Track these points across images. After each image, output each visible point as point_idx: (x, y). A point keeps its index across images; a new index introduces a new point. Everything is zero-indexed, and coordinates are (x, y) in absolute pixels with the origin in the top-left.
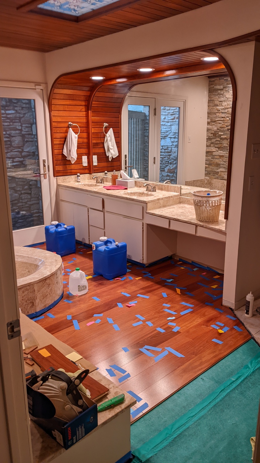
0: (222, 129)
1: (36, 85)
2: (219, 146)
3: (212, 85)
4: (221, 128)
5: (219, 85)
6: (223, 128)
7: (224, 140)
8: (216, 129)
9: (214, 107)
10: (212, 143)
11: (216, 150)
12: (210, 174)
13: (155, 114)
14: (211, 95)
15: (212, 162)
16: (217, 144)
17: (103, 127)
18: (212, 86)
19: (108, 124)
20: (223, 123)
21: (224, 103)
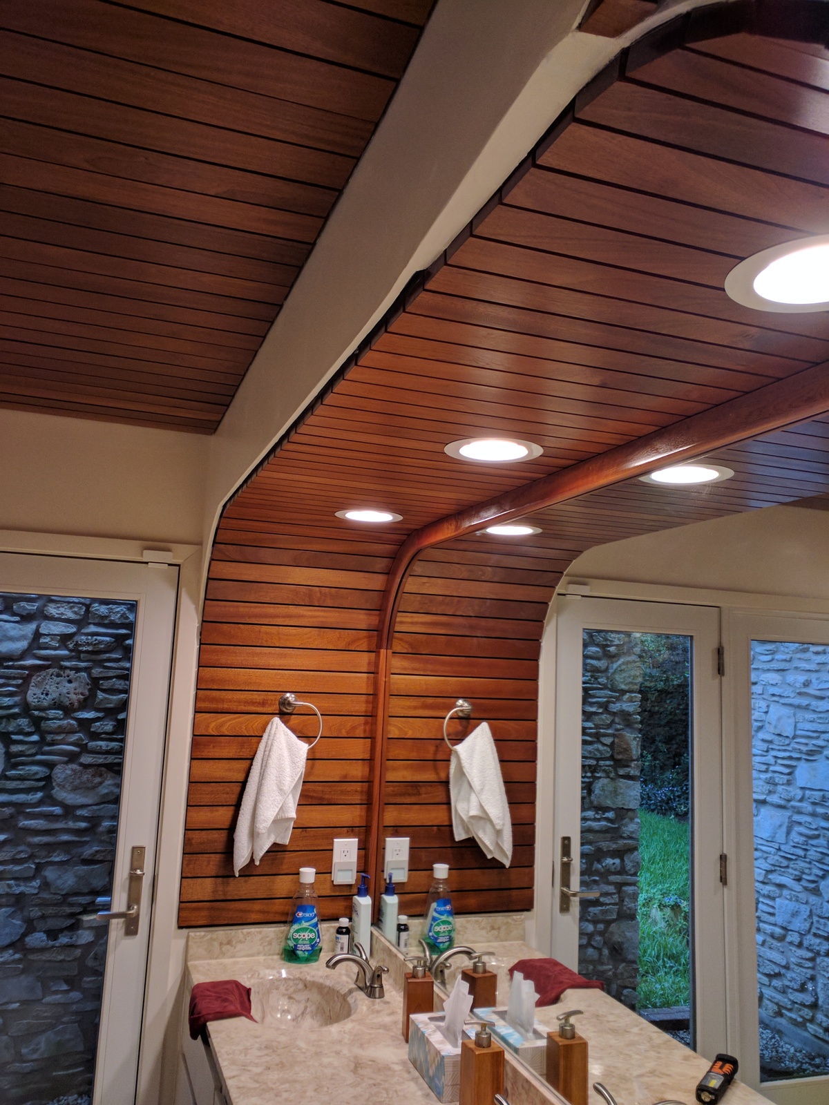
1: (146, 549)
13: (720, 670)
17: (444, 718)
19: (472, 704)
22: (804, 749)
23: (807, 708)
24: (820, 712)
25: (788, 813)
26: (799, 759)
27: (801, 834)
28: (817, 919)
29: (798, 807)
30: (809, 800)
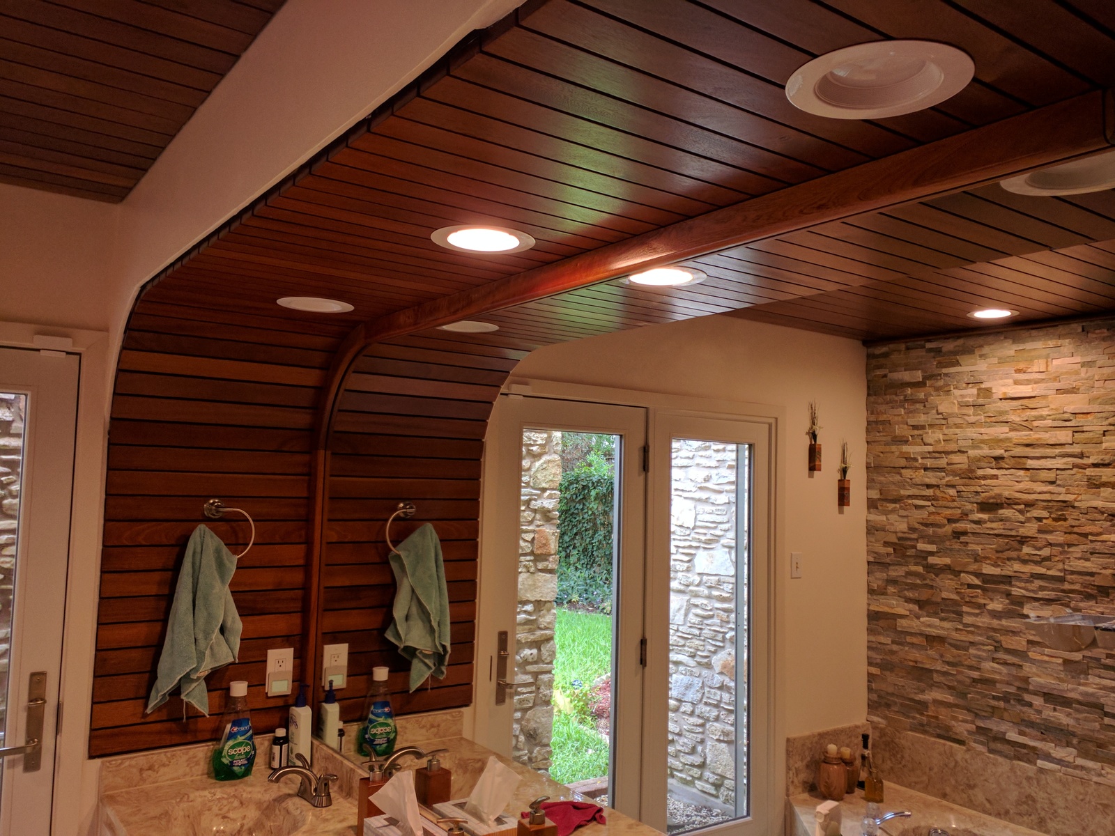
0: (931, 532)
1: (38, 334)
2: (924, 597)
3: (879, 367)
4: (926, 525)
5: (905, 370)
6: (932, 525)
7: (941, 576)
8: (906, 530)
9: (894, 448)
10: (893, 582)
11: (910, 611)
12: (888, 706)
13: (645, 467)
14: (877, 403)
15: (895, 659)
16: (913, 587)
17: (387, 521)
18: (878, 373)
20: (932, 509)
21: (934, 432)
22: (703, 538)
23: (706, 501)
24: (718, 505)
25: (687, 597)
26: (697, 548)
27: (697, 615)
28: (708, 689)
29: (696, 591)
30: (706, 585)
